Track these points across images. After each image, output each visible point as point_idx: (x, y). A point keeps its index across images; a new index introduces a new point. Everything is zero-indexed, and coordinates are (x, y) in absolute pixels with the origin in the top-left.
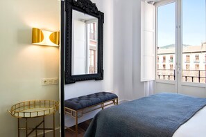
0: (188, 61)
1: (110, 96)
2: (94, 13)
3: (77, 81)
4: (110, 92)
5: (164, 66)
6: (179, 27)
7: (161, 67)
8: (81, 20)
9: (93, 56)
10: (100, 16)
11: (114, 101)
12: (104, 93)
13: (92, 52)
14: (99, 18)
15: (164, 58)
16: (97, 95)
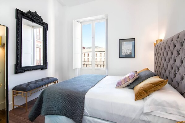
0: (101, 56)
1: (52, 80)
2: (40, 23)
3: (26, 71)
4: (52, 77)
5: (88, 59)
6: (93, 38)
7: (86, 60)
8: (29, 25)
9: (38, 52)
10: (45, 25)
11: (55, 83)
12: (48, 78)
13: (38, 49)
14: (44, 27)
15: (88, 55)
16: (42, 80)
